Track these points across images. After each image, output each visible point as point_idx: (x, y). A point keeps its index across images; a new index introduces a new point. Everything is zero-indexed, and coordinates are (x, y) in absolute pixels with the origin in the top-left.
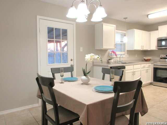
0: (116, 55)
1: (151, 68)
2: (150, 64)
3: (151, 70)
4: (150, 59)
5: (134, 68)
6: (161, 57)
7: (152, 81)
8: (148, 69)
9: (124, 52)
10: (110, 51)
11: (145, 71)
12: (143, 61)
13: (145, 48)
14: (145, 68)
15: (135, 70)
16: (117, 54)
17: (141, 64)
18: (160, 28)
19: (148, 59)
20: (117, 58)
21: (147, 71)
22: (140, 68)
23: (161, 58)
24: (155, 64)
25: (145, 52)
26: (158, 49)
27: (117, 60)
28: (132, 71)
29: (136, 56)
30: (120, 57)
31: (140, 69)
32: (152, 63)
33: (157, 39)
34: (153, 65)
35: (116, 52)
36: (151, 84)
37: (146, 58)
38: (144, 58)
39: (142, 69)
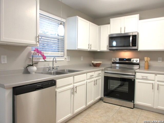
0: (44, 58)
1: (100, 77)
2: (100, 72)
3: (100, 79)
4: (100, 64)
5: (75, 82)
6: (113, 61)
7: (103, 96)
8: (97, 80)
9: (63, 53)
10: (31, 50)
11: (93, 83)
12: (91, 66)
13: (93, 49)
14: (93, 78)
15: (75, 85)
16: (45, 55)
17: (87, 73)
18: (112, 20)
19: (97, 64)
20: (46, 62)
21: (96, 83)
22: (85, 80)
23: (113, 63)
24: (106, 72)
25: (94, 54)
26: (110, 50)
27: (49, 65)
28: (71, 86)
29: (82, 59)
30: (53, 61)
31: (85, 82)
32: (102, 70)
33: (108, 36)
34: (103, 72)
35: (44, 52)
36: (101, 99)
37: (95, 62)
38: (93, 62)
39: (88, 81)
